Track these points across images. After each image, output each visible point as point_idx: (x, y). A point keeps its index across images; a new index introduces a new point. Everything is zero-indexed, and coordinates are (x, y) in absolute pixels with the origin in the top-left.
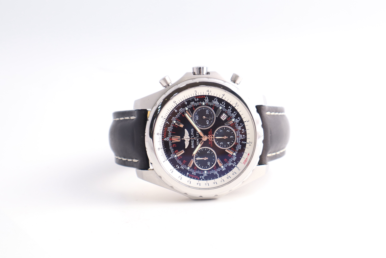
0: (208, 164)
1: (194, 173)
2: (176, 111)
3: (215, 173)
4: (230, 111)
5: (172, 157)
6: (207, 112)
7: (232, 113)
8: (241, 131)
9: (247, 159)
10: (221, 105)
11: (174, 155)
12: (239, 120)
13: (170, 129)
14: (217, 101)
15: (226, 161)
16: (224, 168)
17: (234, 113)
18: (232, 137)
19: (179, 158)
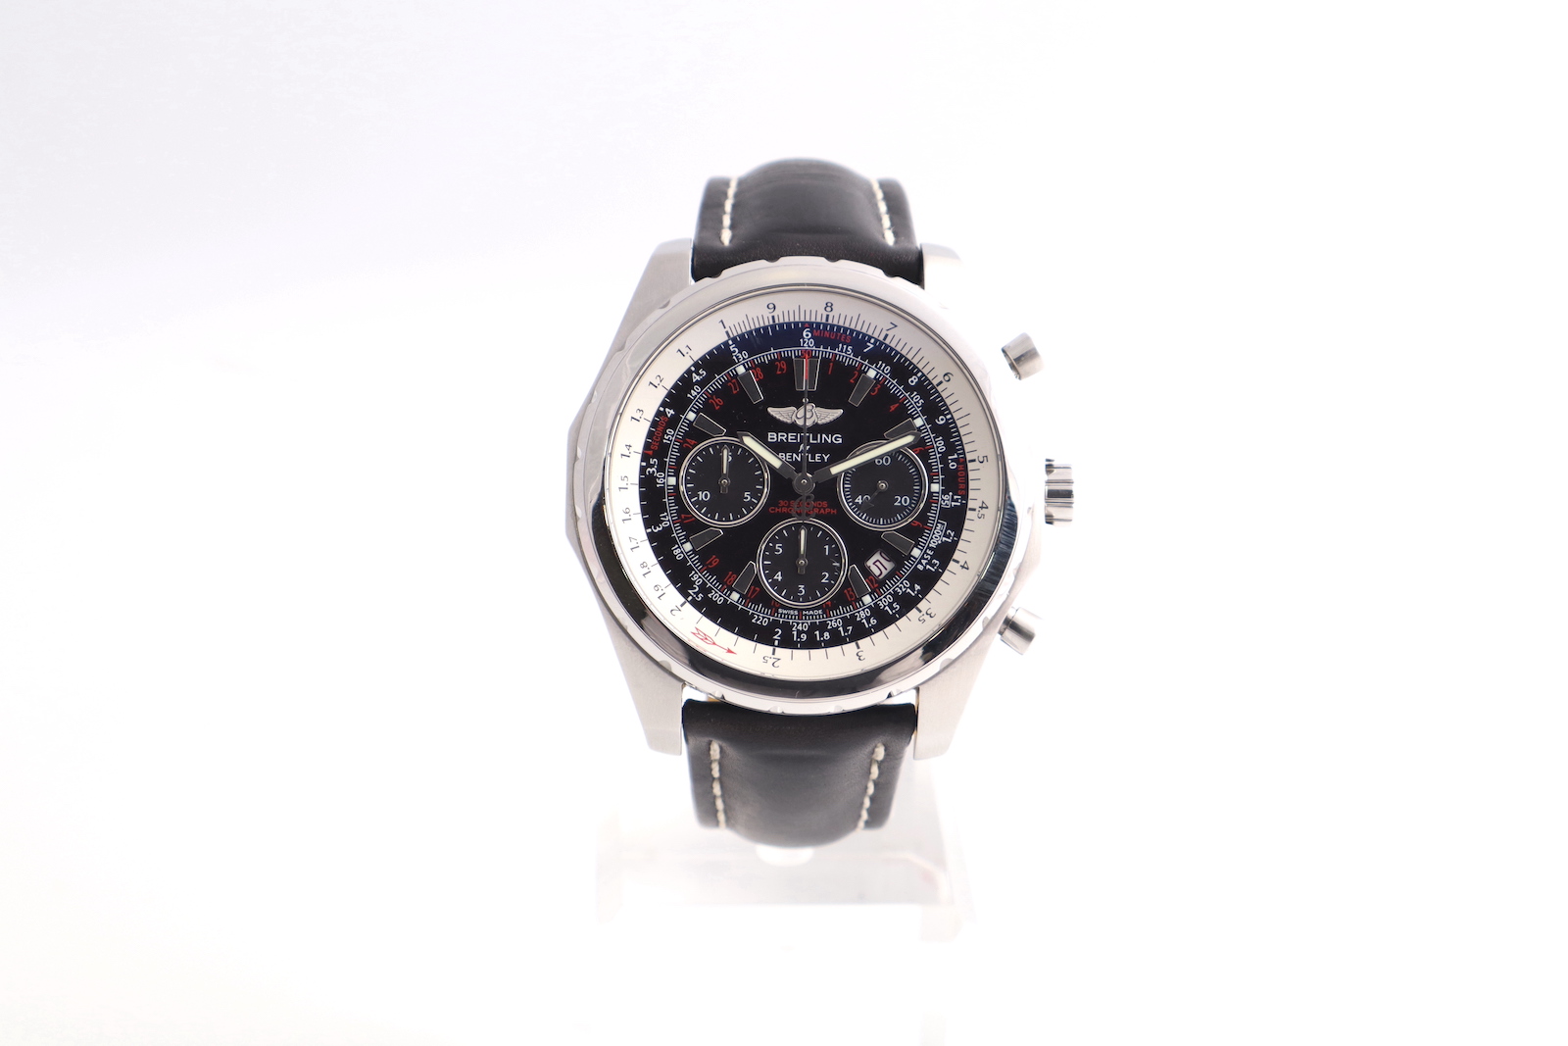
0: (700, 493)
1: (670, 436)
2: (913, 380)
3: (665, 517)
4: (901, 588)
5: (737, 357)
6: (902, 501)
7: (895, 595)
8: (823, 627)
9: (714, 644)
10: (928, 554)
11: (743, 364)
12: (864, 621)
13: (846, 355)
14: (944, 539)
15: (711, 564)
16: (682, 552)
17: (893, 603)
18: (801, 592)
19: (734, 380)
